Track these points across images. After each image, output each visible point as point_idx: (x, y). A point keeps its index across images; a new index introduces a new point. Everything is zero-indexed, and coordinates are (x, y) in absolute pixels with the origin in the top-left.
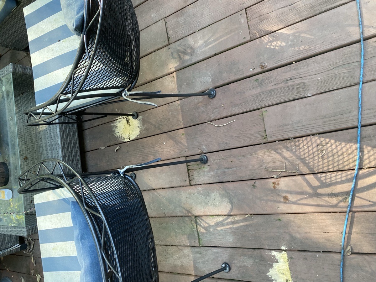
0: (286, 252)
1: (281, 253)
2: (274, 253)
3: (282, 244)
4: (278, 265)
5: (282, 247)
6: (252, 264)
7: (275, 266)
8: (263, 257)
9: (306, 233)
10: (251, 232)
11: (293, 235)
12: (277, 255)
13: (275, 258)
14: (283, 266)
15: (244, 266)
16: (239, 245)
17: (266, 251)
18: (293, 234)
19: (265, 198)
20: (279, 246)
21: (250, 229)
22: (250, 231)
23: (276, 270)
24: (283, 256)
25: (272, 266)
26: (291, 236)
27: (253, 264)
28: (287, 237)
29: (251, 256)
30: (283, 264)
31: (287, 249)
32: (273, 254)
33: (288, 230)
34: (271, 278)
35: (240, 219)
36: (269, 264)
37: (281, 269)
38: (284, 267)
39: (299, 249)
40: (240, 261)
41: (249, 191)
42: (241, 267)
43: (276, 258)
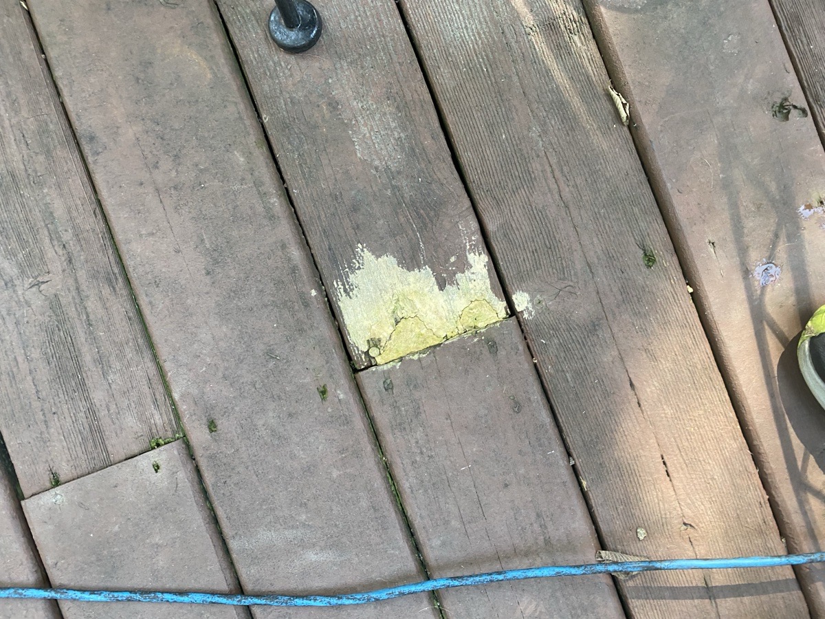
0: (503, 314)
1: (490, 295)
2: (479, 262)
3: (541, 292)
4: (426, 290)
5: (526, 295)
6: (377, 163)
7: (418, 280)
8: (437, 216)
9: (632, 385)
10: (536, 130)
11: (600, 333)
12: (473, 277)
13: (455, 274)
14: (436, 312)
15: (347, 126)
16: (443, 78)
17: (474, 225)
18: (604, 334)
19: (738, 174)
20: (522, 279)
21: (554, 123)
22: (543, 124)
23: (399, 287)
24: (482, 306)
25: (410, 261)
26: (593, 327)
27: (376, 168)
28: (582, 311)
29: (413, 152)
30: (444, 313)
31: (526, 316)
32: (471, 257)
33: (618, 306)
34: (350, 267)
35: (586, 63)
36: (415, 249)
37: (414, 307)
38: (430, 317)
39: (548, 370)
40: (360, 97)
41: (751, 87)
42: (335, 108)
43: (459, 275)
